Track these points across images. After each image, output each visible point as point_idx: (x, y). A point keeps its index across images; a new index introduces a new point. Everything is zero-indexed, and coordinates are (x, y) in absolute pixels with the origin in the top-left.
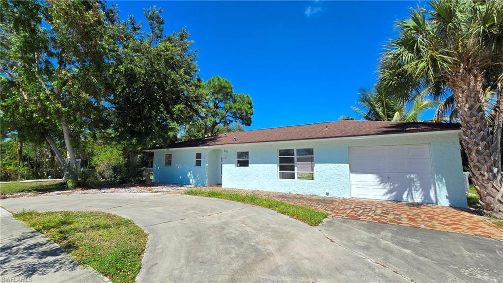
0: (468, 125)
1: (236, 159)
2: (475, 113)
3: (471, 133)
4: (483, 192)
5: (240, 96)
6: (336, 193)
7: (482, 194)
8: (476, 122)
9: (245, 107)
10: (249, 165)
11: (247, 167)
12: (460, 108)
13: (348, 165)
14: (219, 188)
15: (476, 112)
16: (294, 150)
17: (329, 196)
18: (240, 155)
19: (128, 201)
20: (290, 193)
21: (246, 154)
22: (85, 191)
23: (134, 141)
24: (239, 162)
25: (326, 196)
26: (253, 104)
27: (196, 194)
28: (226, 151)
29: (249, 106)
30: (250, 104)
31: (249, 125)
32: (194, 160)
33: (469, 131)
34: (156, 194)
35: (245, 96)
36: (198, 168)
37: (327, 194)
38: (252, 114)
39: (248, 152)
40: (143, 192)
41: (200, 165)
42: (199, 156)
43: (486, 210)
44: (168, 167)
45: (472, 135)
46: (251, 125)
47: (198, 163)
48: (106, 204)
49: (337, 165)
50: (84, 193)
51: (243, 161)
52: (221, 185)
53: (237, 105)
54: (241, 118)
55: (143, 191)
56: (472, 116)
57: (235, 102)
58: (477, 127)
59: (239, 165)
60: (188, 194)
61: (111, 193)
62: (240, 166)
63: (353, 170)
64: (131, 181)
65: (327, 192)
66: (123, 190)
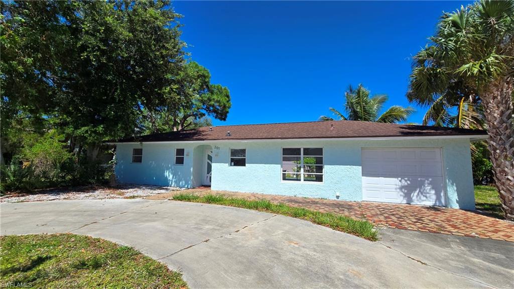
0: (497, 130)
1: (230, 158)
2: (505, 119)
3: (501, 139)
4: (509, 197)
5: (218, 87)
6: (346, 197)
7: (506, 199)
8: (506, 128)
9: (223, 100)
10: (246, 165)
11: (244, 167)
12: (490, 114)
13: (361, 167)
14: (209, 191)
15: (507, 118)
16: (300, 149)
17: (340, 199)
18: (234, 152)
19: (102, 212)
20: (295, 196)
21: (243, 152)
22: (22, 198)
23: (100, 128)
24: (232, 160)
25: (336, 199)
26: (231, 97)
27: (189, 200)
28: (218, 148)
29: (227, 99)
30: (228, 96)
31: (224, 120)
32: (174, 157)
33: (499, 137)
34: (133, 200)
35: (223, 88)
36: (179, 166)
37: (338, 197)
38: (229, 108)
39: (245, 150)
40: (113, 198)
41: (183, 163)
42: (180, 152)
43: (510, 214)
44: (137, 165)
45: (500, 141)
46: (227, 119)
47: (180, 161)
48: (69, 219)
49: (348, 166)
50: (22, 201)
51: (238, 160)
52: (210, 186)
53: (215, 97)
54: (215, 111)
55: (113, 196)
56: (502, 122)
57: (212, 93)
58: (507, 133)
59: (233, 163)
60: (179, 200)
61: (65, 201)
62: (235, 165)
63: (365, 174)
64: (90, 183)
65: (338, 195)
66: (82, 195)
